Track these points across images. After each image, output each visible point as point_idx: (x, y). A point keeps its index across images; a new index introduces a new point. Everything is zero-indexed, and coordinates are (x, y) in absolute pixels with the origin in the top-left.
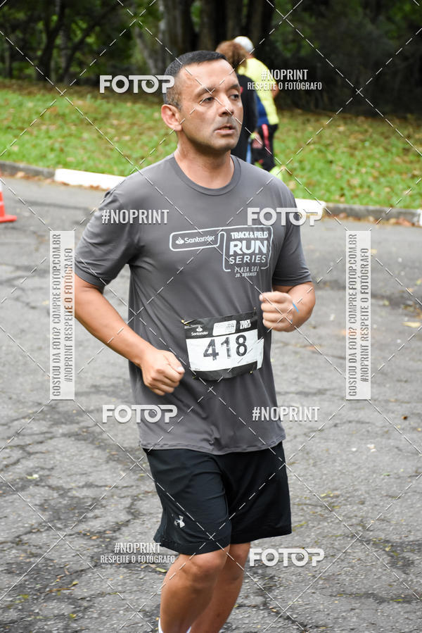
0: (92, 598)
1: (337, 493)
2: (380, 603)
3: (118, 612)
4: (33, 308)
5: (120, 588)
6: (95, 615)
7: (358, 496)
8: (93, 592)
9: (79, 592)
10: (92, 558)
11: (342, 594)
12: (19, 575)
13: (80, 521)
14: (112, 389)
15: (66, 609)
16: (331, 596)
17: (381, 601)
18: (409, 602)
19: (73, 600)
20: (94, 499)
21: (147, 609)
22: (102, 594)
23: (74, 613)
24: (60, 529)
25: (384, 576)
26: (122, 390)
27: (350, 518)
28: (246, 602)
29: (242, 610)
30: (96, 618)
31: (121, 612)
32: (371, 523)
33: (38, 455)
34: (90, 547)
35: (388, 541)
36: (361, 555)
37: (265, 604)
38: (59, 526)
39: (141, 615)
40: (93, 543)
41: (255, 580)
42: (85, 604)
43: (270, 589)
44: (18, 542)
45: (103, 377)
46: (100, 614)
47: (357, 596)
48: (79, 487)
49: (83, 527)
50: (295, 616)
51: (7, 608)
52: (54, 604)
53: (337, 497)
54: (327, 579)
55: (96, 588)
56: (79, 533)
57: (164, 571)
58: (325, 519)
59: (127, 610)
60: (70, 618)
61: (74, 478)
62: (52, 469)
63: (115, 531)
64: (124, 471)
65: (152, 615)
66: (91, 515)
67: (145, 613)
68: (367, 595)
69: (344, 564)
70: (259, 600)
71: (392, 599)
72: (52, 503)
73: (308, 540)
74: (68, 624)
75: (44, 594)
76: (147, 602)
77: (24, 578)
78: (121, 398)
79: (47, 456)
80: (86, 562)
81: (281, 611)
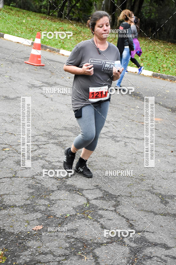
0: (56, 200)
1: (145, 175)
2: (155, 215)
3: (64, 206)
4: (47, 97)
5: (66, 198)
6: (56, 206)
7: (152, 177)
8: (56, 198)
9: (52, 198)
10: (57, 187)
11: (142, 210)
12: (32, 189)
14: (71, 129)
15: (47, 203)
16: (138, 210)
17: (156, 214)
18: (165, 216)
19: (49, 200)
20: (60, 166)
21: (74, 207)
22: (59, 200)
23: (49, 204)
25: (158, 206)
26: (74, 130)
27: (149, 184)
28: (109, 209)
29: (107, 211)
30: (57, 207)
31: (66, 206)
32: (155, 187)
33: (43, 149)
35: (161, 194)
36: (151, 198)
37: (115, 210)
39: (72, 208)
40: (58, 182)
41: (113, 202)
42: (53, 202)
43: (118, 205)
44: (33, 178)
45: (68, 124)
46: (58, 206)
47: (147, 212)
48: (56, 162)
50: (125, 216)
51: (27, 200)
52: (42, 200)
53: (145, 176)
54: (138, 205)
57: (81, 194)
58: (140, 184)
59: (68, 206)
60: (48, 206)
61: (54, 158)
62: (47, 154)
63: (66, 179)
65: (76, 209)
68: (151, 212)
69: (144, 200)
70: (113, 209)
71: (160, 214)
72: (46, 166)
73: (133, 190)
74: (47, 208)
75: (40, 197)
76: (75, 204)
77: (34, 190)
78: (74, 133)
79: (46, 149)
80: (55, 188)
81: (121, 214)
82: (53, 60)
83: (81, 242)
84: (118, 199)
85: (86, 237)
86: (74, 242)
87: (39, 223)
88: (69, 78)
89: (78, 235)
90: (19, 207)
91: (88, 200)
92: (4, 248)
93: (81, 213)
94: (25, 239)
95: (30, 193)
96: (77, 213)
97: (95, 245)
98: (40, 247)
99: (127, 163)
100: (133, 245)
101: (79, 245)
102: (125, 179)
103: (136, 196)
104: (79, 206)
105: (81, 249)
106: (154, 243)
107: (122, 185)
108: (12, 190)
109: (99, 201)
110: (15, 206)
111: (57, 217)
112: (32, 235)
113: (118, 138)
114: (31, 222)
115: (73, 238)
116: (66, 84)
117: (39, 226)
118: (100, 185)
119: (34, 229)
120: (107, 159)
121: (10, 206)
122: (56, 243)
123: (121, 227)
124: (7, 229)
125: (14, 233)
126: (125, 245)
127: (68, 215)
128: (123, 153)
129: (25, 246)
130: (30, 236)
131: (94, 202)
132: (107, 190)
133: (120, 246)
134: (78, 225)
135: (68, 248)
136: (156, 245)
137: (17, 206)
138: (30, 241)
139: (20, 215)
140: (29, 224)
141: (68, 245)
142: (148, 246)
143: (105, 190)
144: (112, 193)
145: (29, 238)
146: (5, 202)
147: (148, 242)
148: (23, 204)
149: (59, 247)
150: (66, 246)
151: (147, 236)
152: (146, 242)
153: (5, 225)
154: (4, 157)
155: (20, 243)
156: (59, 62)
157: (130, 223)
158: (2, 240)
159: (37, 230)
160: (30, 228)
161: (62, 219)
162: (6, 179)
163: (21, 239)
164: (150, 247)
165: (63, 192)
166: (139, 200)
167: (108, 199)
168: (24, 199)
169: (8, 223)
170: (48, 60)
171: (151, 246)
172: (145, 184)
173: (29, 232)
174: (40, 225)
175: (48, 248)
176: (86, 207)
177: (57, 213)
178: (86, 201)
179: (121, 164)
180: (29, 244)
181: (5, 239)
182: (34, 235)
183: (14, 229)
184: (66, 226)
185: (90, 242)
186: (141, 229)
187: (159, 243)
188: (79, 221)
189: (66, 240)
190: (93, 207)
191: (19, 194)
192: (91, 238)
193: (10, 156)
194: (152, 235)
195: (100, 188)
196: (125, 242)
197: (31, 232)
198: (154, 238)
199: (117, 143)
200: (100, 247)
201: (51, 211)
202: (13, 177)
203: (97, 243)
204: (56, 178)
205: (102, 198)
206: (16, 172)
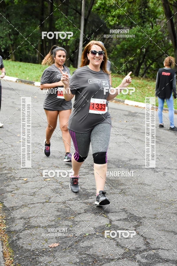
0: (80, 221)
1: (175, 200)
2: (175, 235)
3: (86, 227)
5: (90, 220)
6: (78, 227)
9: (77, 219)
10: (85, 210)
11: (162, 230)
12: (60, 212)
13: (86, 199)
14: (114, 162)
15: (70, 223)
16: (159, 230)
19: (73, 221)
20: (93, 193)
23: (72, 225)
24: (79, 200)
26: (117, 163)
28: (129, 229)
30: (78, 228)
33: (81, 179)
34: (86, 207)
38: (79, 199)
39: (92, 229)
40: (87, 206)
41: (135, 223)
42: (77, 223)
43: (139, 226)
44: (64, 203)
45: (112, 158)
46: (80, 227)
47: (168, 231)
48: (90, 189)
49: (86, 201)
50: (144, 235)
51: (53, 221)
52: (67, 222)
54: (160, 225)
55: (82, 219)
56: (84, 202)
57: (106, 216)
58: (168, 207)
60: (70, 226)
61: (90, 186)
62: (84, 183)
64: (106, 186)
65: (97, 229)
66: (90, 197)
67: (95, 228)
69: (168, 221)
70: (135, 228)
73: (159, 213)
74: (69, 228)
75: (66, 219)
76: (97, 225)
77: (61, 213)
78: (116, 165)
79: (84, 179)
80: (82, 211)
81: (140, 233)
82: (116, 108)
83: (92, 258)
84: (141, 221)
85: (99, 254)
86: (85, 258)
87: (57, 241)
88: (126, 122)
89: (91, 252)
90: (42, 227)
91: (111, 222)
92: (17, 263)
93: (100, 233)
94: (39, 255)
95: (57, 216)
96: (97, 232)
97: (105, 260)
99: (160, 190)
100: (144, 261)
101: (89, 260)
102: (153, 203)
103: (161, 218)
104: (100, 227)
105: (90, 264)
106: (166, 259)
107: (149, 209)
108: (41, 213)
109: (121, 222)
110: (39, 227)
111: (76, 236)
112: (47, 252)
113: (158, 169)
114: (49, 240)
115: (86, 254)
116: (122, 126)
117: (55, 244)
118: (127, 208)
119: (50, 246)
120: (141, 186)
121: (35, 227)
122: (67, 259)
123: (137, 244)
124: (25, 247)
125: (30, 249)
126: (135, 261)
127: (87, 234)
128: (159, 182)
129: (37, 261)
130: (44, 252)
131: (116, 223)
132: (132, 212)
133: (130, 262)
134: (94, 243)
135: (78, 263)
136: (167, 261)
137: (41, 227)
138: (44, 256)
139: (41, 234)
140: (47, 242)
141: (78, 260)
142: (159, 262)
143: (131, 212)
144: (137, 215)
145: (43, 254)
146: (31, 223)
147: (160, 259)
148: (47, 225)
149: (69, 262)
150: (76, 261)
151: (161, 253)
152: (158, 258)
153: (24, 243)
154: (43, 186)
155: (33, 259)
156: (120, 110)
157: (146, 241)
158: (17, 257)
159: (53, 247)
160: (46, 245)
161: (80, 237)
162: (38, 204)
163: (35, 255)
164: (160, 263)
165: (89, 214)
166: (162, 222)
167: (131, 220)
168: (50, 221)
169: (28, 241)
170: (111, 108)
171: (162, 262)
172: (173, 208)
173: (44, 249)
175: (58, 263)
176: (107, 228)
177: (77, 232)
178: (108, 222)
179: (154, 191)
180: (41, 259)
181: (21, 255)
182: (48, 251)
183: (31, 247)
184: (82, 243)
185: (101, 258)
186: (156, 247)
187: (171, 259)
188: (96, 239)
189: (78, 256)
190: (114, 227)
191: (47, 216)
192: (103, 255)
193: (49, 185)
194: (166, 252)
195: (125, 211)
196: (136, 258)
197: (46, 249)
198: (168, 255)
199: (156, 173)
200: (109, 262)
201: (72, 230)
202: (46, 202)
203: (108, 259)
204: (86, 203)
205: (125, 220)
206: (50, 198)
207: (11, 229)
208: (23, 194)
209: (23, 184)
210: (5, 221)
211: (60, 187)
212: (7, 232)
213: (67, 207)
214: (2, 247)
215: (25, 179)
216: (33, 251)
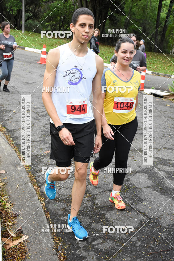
12: (44, 132)
51: (41, 138)
90: (36, 141)
94: (40, 158)
95: (43, 134)
98: (49, 161)
110: (35, 141)
114: (43, 149)
119: (45, 152)
121: (32, 141)
125: (34, 155)
129: (41, 161)
130: (43, 156)
138: (43, 159)
139: (37, 146)
148: (39, 140)
155: (38, 160)
160: (43, 152)
163: (38, 158)
168: (39, 137)
174: (49, 150)
180: (43, 160)
182: (45, 155)
183: (34, 153)
191: (37, 135)
197: (43, 154)
202: (33, 126)
206: (34, 123)
207: (18, 143)
208: (16, 121)
209: (14, 115)
210: (11, 138)
211: (38, 116)
212: (15, 145)
213: (47, 129)
214: (16, 154)
215: (14, 111)
216: (36, 156)
